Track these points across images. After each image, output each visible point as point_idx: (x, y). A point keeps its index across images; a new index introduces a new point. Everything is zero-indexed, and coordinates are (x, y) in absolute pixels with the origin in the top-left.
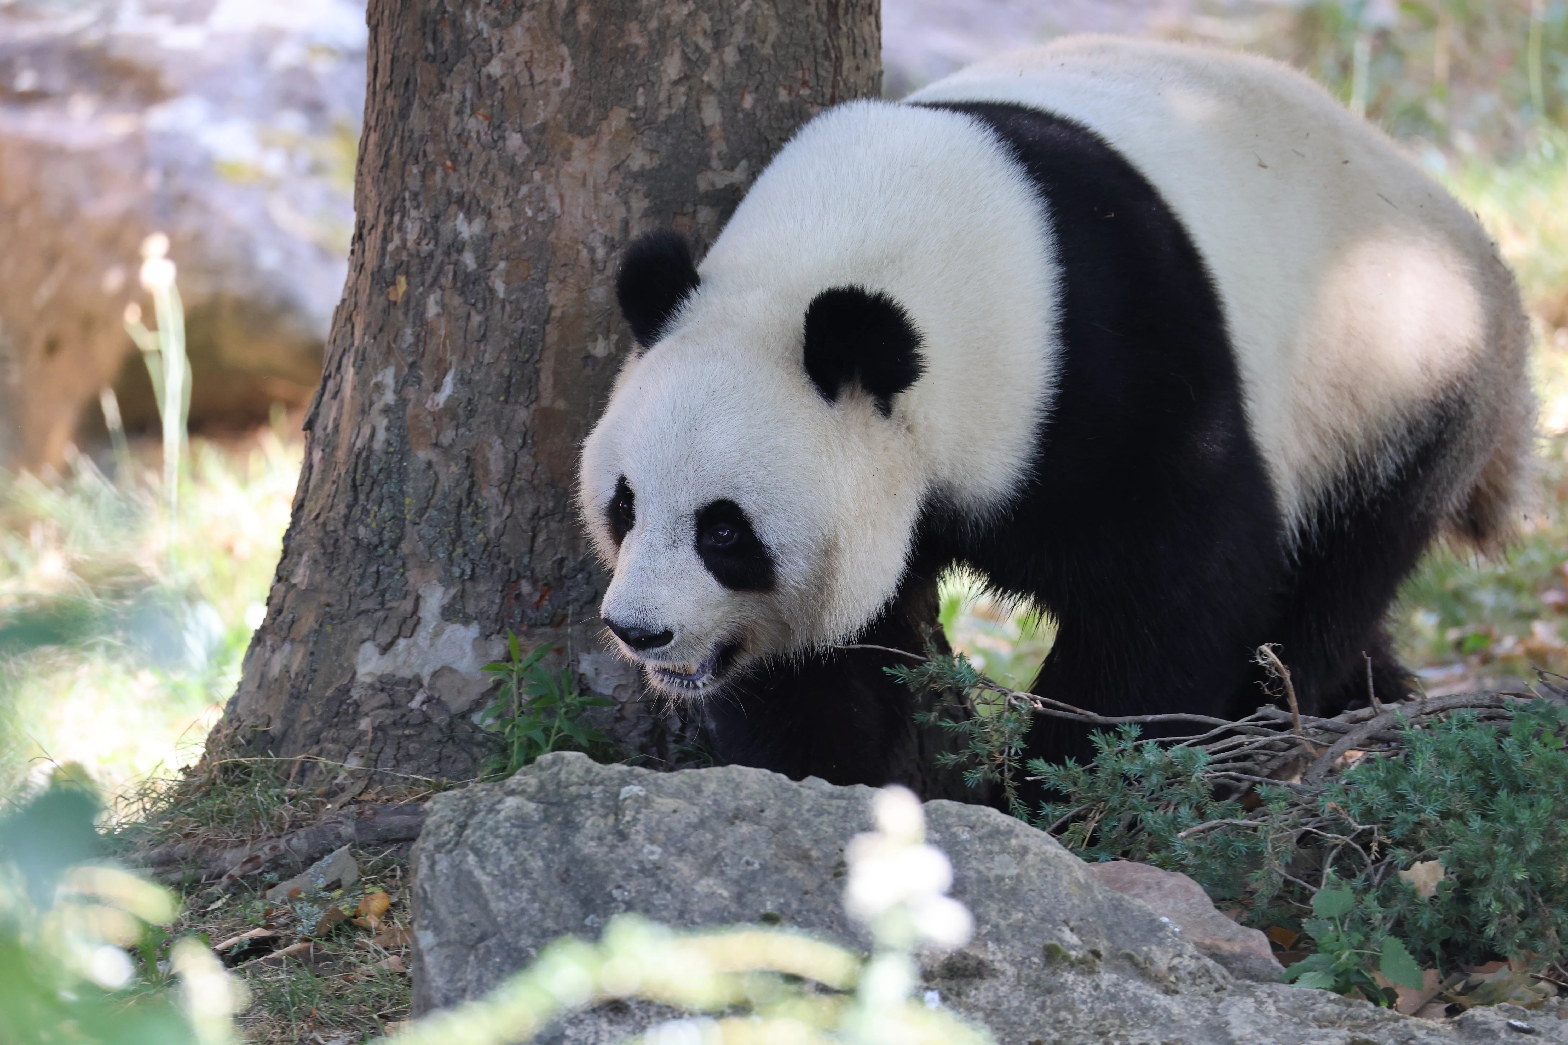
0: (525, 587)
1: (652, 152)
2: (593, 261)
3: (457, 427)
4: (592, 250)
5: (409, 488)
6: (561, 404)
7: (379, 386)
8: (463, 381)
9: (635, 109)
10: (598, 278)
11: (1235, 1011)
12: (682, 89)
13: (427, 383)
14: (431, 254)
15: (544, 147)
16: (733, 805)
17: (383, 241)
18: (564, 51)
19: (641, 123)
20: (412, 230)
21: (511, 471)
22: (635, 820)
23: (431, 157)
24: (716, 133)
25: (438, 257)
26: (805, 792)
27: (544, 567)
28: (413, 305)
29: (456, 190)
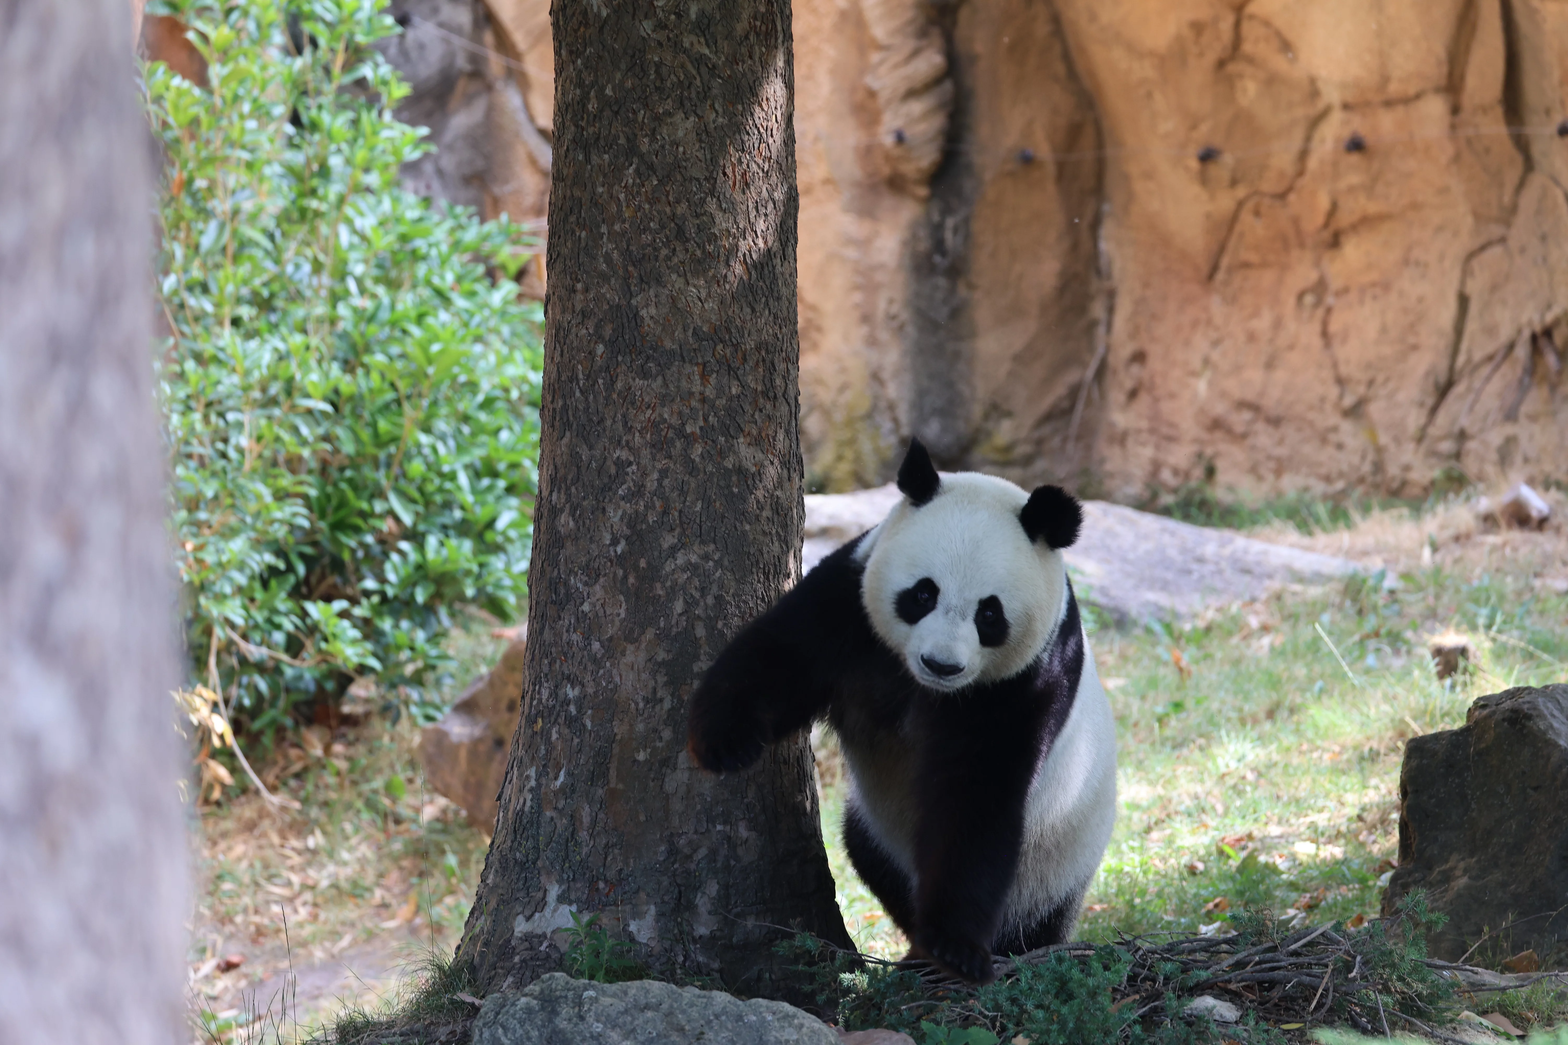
0: (601, 885)
1: (669, 651)
2: (637, 710)
3: (566, 799)
4: (637, 704)
5: (542, 831)
6: (621, 786)
7: (528, 777)
8: (569, 774)
9: (659, 629)
10: (640, 718)
12: (684, 618)
13: (551, 775)
14: (554, 706)
15: (612, 649)
16: (644, 1002)
17: (532, 699)
18: (622, 598)
19: (663, 636)
20: (545, 694)
21: (594, 822)
22: (589, 1010)
23: (554, 655)
24: (703, 641)
25: (558, 708)
26: (685, 994)
27: (611, 874)
28: (545, 734)
29: (567, 672)
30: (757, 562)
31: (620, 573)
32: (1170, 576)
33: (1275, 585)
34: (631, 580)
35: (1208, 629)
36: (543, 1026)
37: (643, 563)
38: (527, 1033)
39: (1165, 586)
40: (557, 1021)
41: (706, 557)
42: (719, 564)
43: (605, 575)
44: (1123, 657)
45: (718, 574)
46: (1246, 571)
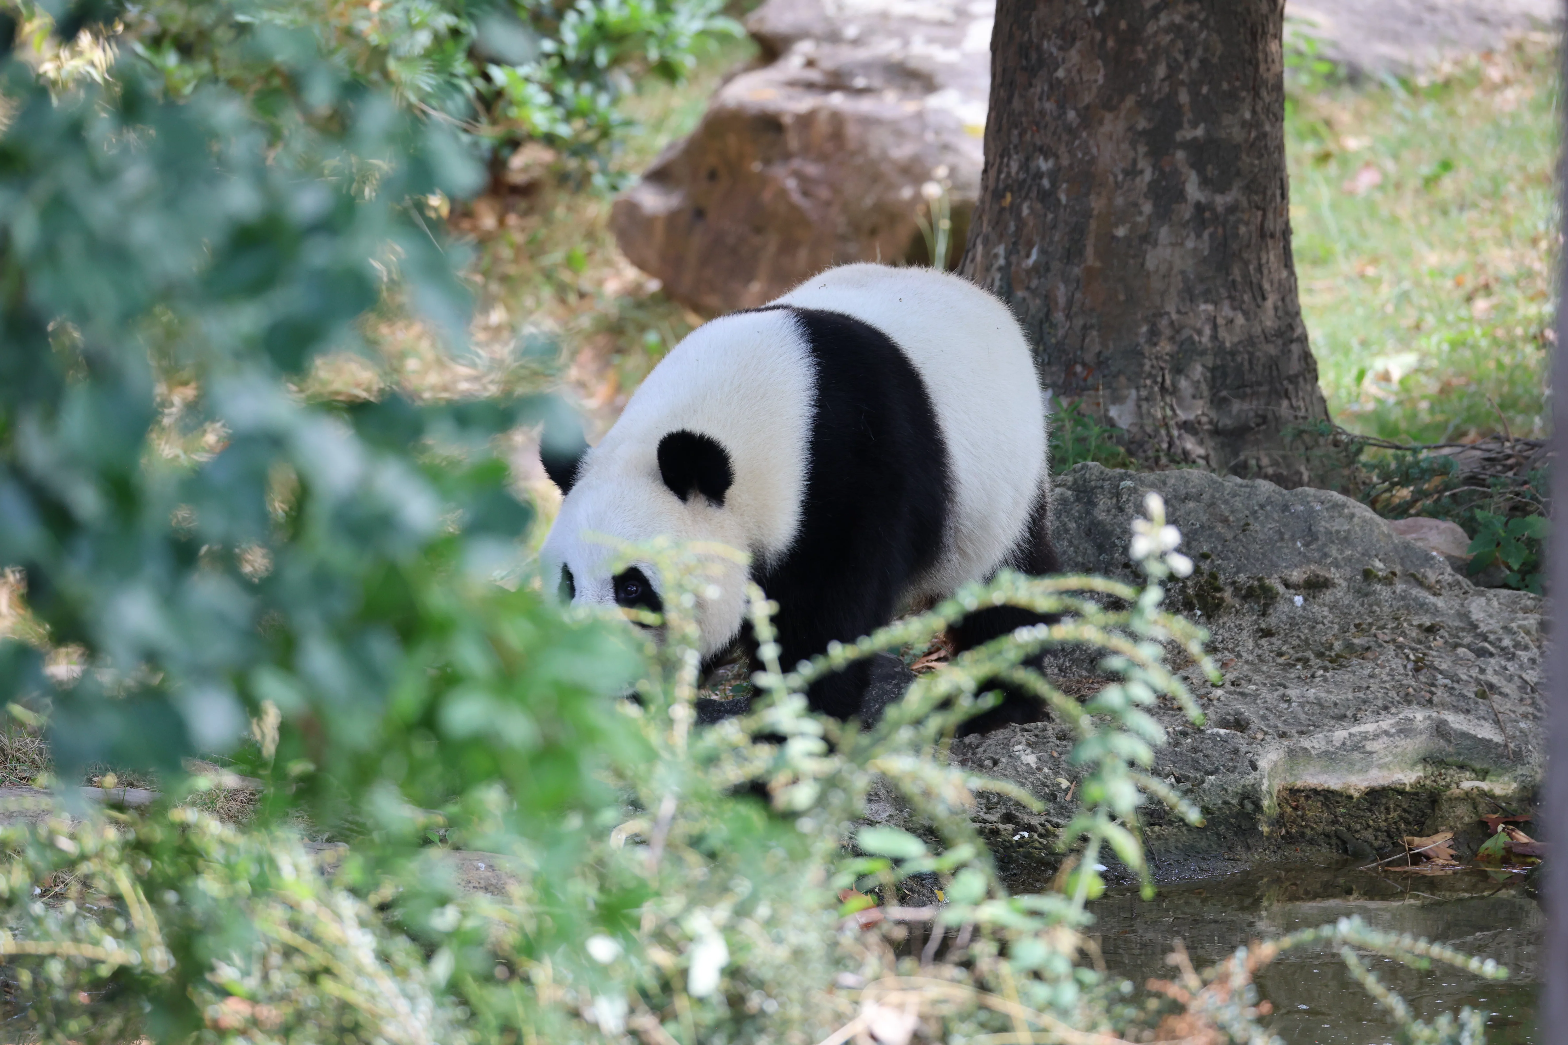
0: (1079, 368)
1: (1150, 120)
2: (1116, 182)
3: (1039, 278)
4: (1115, 176)
6: (1098, 264)
7: (996, 256)
8: (1043, 252)
9: (1139, 95)
10: (1119, 192)
11: (1474, 605)
12: (1167, 83)
13: (1023, 253)
14: (1024, 180)
15: (1088, 118)
16: (1184, 492)
17: (999, 172)
18: (1100, 63)
19: (1144, 103)
20: (1014, 166)
21: (1070, 302)
22: (1128, 500)
23: (1025, 125)
24: (1186, 108)
25: (1029, 181)
26: (1226, 484)
27: (1089, 357)
28: (1015, 209)
29: (1039, 143)
30: (1245, 22)
31: (1098, 36)
32: (1400, 26)
33: (1516, 33)
34: (1110, 43)
35: (1447, 84)
36: (1080, 518)
37: (1123, 25)
38: (1065, 525)
39: (1396, 38)
40: (1096, 512)
41: (1191, 17)
42: (1204, 24)
43: (1082, 38)
44: (1359, 116)
45: (1203, 35)
46: (1482, 20)
